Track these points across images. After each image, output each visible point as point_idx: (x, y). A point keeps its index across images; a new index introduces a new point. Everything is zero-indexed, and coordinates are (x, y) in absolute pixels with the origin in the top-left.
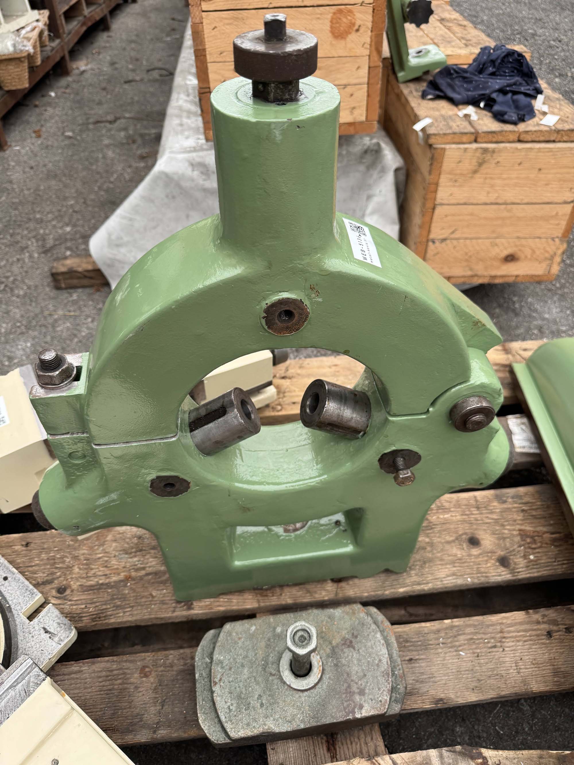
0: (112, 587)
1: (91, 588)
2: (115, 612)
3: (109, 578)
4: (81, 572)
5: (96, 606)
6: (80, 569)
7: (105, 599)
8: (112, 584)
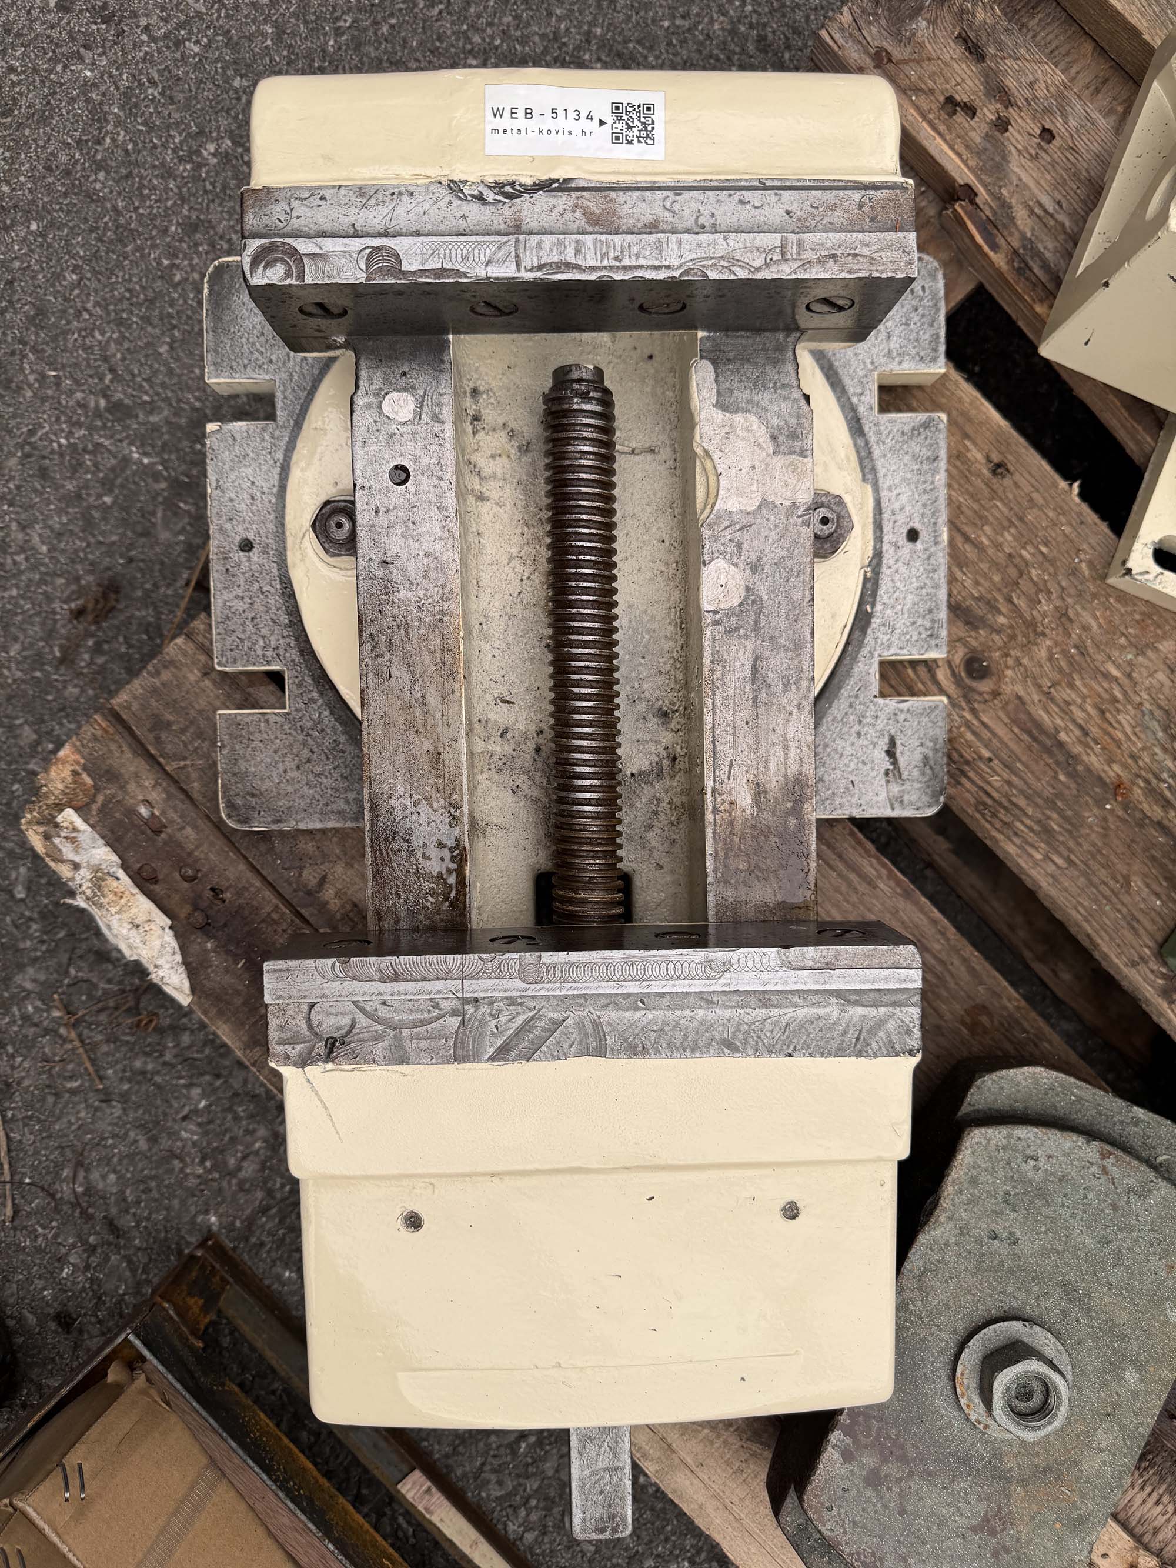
0: (1073, 775)
1: (1034, 730)
2: (1031, 837)
3: (1086, 745)
4: (1047, 667)
5: (1009, 783)
6: (1050, 658)
7: (1038, 786)
8: (1080, 768)
